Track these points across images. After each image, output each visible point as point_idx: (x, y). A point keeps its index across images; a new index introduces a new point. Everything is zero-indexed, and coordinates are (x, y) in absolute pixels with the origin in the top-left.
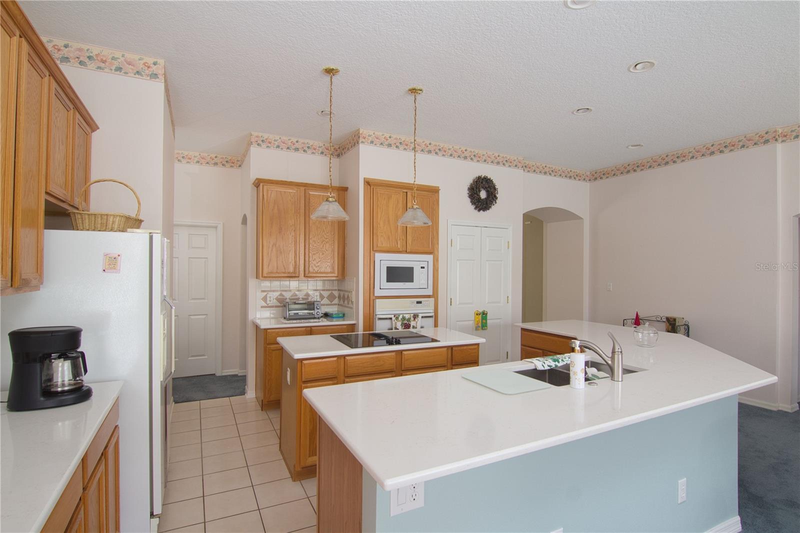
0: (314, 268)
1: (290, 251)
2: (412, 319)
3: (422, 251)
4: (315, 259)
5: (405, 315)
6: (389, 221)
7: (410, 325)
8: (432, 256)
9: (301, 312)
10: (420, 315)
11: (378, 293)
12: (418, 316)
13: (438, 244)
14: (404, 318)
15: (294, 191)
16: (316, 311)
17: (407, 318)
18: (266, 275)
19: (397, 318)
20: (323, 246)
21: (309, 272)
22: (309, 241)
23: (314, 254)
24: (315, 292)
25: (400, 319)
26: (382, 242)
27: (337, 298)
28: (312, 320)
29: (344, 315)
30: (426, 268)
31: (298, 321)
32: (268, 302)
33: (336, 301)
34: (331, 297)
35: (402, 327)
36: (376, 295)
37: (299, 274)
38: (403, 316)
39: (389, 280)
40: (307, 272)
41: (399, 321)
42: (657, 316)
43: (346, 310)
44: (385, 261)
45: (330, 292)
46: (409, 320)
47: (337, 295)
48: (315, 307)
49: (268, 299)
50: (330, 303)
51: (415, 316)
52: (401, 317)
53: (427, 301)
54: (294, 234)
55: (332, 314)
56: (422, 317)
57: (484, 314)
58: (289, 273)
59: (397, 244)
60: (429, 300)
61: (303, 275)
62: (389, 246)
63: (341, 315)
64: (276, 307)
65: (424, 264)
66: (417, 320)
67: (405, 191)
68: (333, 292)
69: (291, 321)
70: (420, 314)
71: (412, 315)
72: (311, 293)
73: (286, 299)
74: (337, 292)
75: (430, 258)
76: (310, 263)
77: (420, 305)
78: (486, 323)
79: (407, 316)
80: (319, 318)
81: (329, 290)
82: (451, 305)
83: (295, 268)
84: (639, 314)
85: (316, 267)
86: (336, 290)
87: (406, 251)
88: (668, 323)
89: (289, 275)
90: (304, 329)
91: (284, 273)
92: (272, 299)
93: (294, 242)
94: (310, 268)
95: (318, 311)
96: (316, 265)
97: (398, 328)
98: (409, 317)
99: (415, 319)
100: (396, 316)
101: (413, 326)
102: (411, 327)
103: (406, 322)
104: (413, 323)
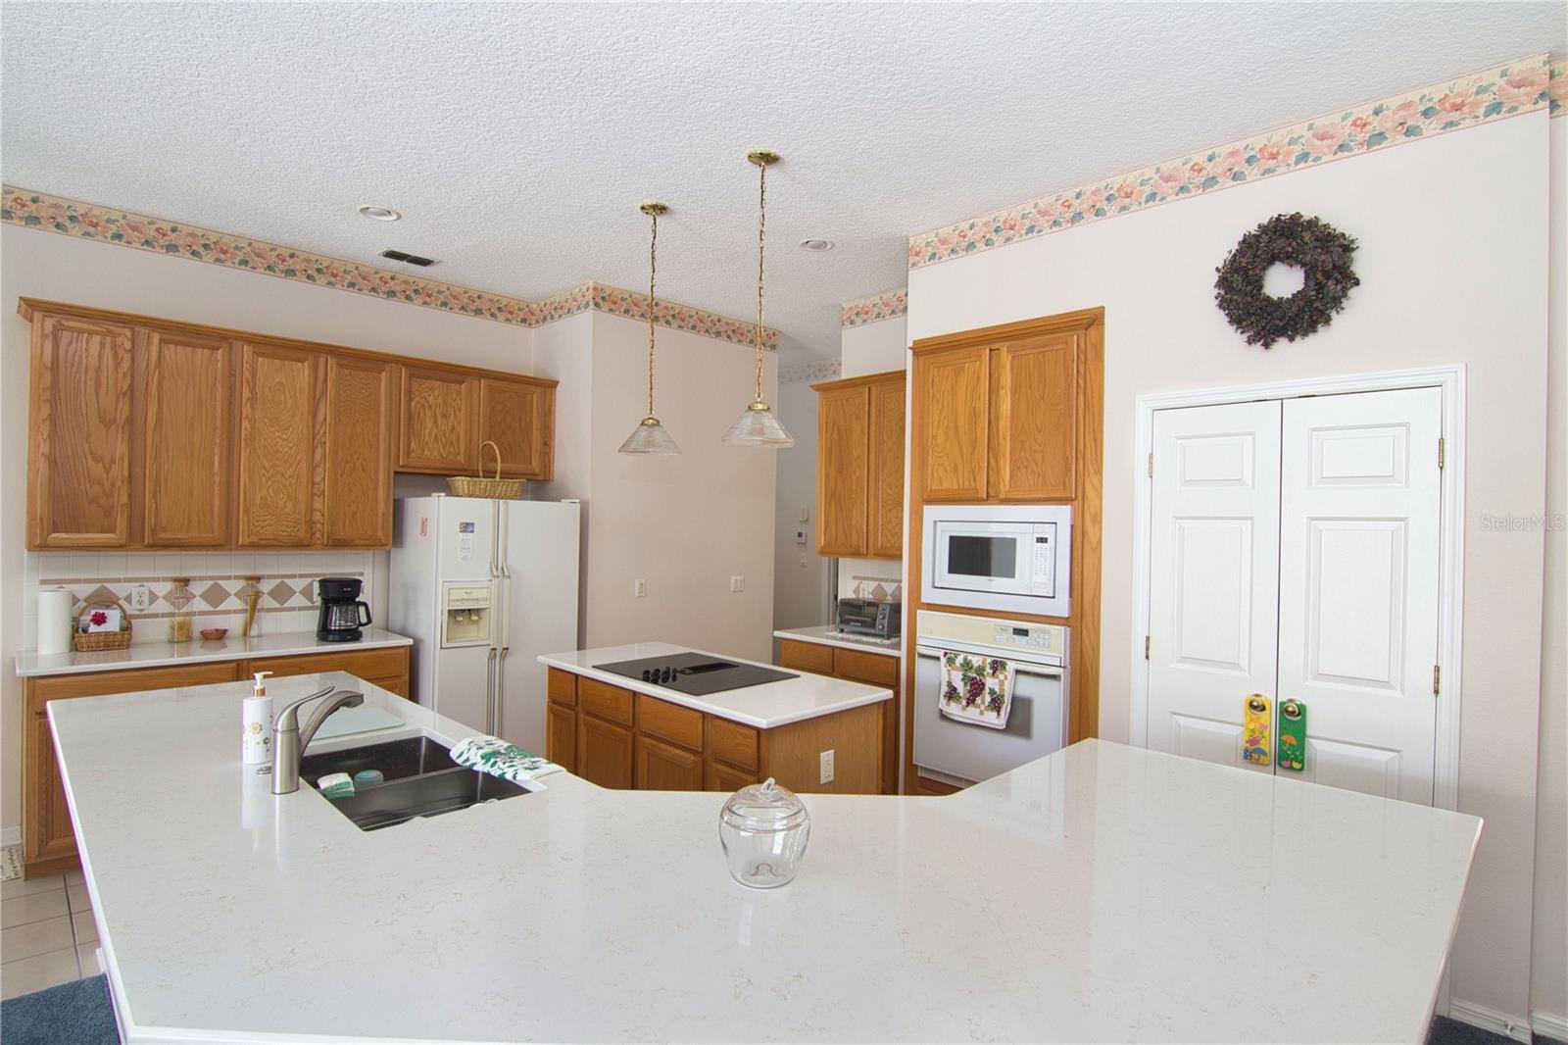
0: (890, 537)
1: (854, 506)
2: (989, 670)
3: (1040, 497)
4: (890, 520)
5: (970, 657)
6: (956, 427)
7: (983, 684)
8: (1069, 508)
9: (854, 621)
10: (1011, 666)
12: (1003, 666)
13: (1099, 472)
14: (968, 664)
17: (976, 665)
19: (951, 661)
21: (881, 546)
22: (881, 485)
23: (889, 510)
25: (958, 664)
26: (939, 479)
28: (868, 639)
30: (1051, 540)
35: (965, 684)
36: (922, 599)
37: (867, 549)
38: (965, 659)
39: (956, 567)
40: (878, 546)
41: (956, 669)
44: (946, 522)
46: (980, 670)
48: (879, 614)
51: (998, 666)
52: (960, 660)
53: (1044, 632)
58: (852, 547)
59: (976, 480)
60: (1049, 631)
61: (872, 551)
62: (955, 487)
65: (1046, 531)
66: (1001, 677)
70: (1009, 663)
71: (989, 660)
75: (1063, 514)
76: (883, 527)
77: (1024, 639)
79: (976, 661)
80: (884, 636)
83: (860, 537)
85: (893, 536)
89: (853, 551)
91: (845, 547)
94: (882, 539)
95: (881, 621)
96: (893, 532)
97: (954, 684)
98: (980, 663)
99: (994, 672)
100: (948, 655)
101: (990, 689)
102: (987, 690)
103: (975, 675)
104: (991, 683)
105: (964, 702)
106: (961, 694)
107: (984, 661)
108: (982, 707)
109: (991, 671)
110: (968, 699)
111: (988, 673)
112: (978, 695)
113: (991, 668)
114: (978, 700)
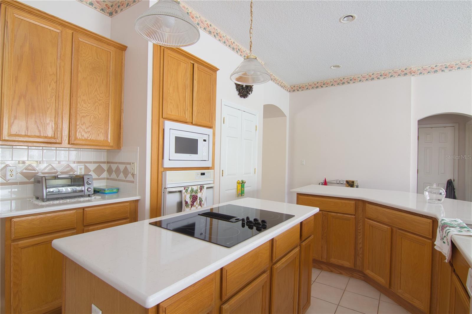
0: (83, 133)
1: (48, 108)
2: (199, 190)
3: (204, 125)
4: (84, 123)
5: (193, 187)
7: (197, 196)
8: (212, 130)
9: (64, 189)
10: (205, 186)
11: (167, 164)
12: (203, 187)
13: (215, 119)
14: (192, 190)
15: (59, 31)
16: (87, 187)
17: (195, 189)
18: (7, 138)
19: (187, 191)
20: (95, 108)
21: (76, 138)
22: (77, 100)
23: (83, 117)
24: (79, 164)
25: (189, 191)
26: (170, 109)
27: (106, 171)
28: (82, 199)
29: (118, 190)
30: (207, 141)
31: (62, 201)
32: (8, 177)
33: (105, 175)
34: (99, 170)
35: (190, 199)
36: (165, 166)
37: (62, 140)
39: (178, 151)
40: (73, 138)
41: (188, 194)
42: (337, 180)
43: (120, 185)
44: (174, 130)
45: (97, 165)
46: (196, 192)
47: (106, 168)
48: (85, 182)
49: (9, 173)
50: (98, 177)
51: (202, 188)
52: (190, 189)
54: (55, 87)
55: (104, 190)
56: (207, 188)
57: (243, 183)
58: (46, 137)
59: (185, 114)
60: (209, 172)
61: (67, 141)
63: (115, 191)
64: (22, 183)
65: (206, 138)
66: (202, 192)
67: (193, 62)
68: (102, 165)
69: (51, 202)
71: (199, 186)
72: (73, 166)
73: (38, 173)
74: (106, 165)
75: (209, 131)
76: (78, 127)
77: (203, 176)
78: (244, 190)
79: (195, 188)
80: (89, 196)
81: (95, 162)
82: (222, 176)
83: (55, 131)
84: (326, 179)
85: (86, 133)
86: (104, 163)
87: (192, 123)
88: (348, 184)
89: (46, 140)
90: (74, 211)
91: (39, 137)
92: (14, 173)
93: (54, 97)
94: (77, 134)
95: (89, 186)
96: (86, 130)
97: (187, 200)
98: (196, 188)
99: (201, 190)
100: (186, 188)
101: (199, 197)
102: (198, 198)
103: (194, 194)
104: (199, 195)
105: (190, 206)
106: (189, 204)
107: (198, 187)
108: (197, 206)
109: (200, 191)
110: (191, 205)
111: (199, 191)
112: (195, 201)
113: (200, 189)
114: (195, 203)
